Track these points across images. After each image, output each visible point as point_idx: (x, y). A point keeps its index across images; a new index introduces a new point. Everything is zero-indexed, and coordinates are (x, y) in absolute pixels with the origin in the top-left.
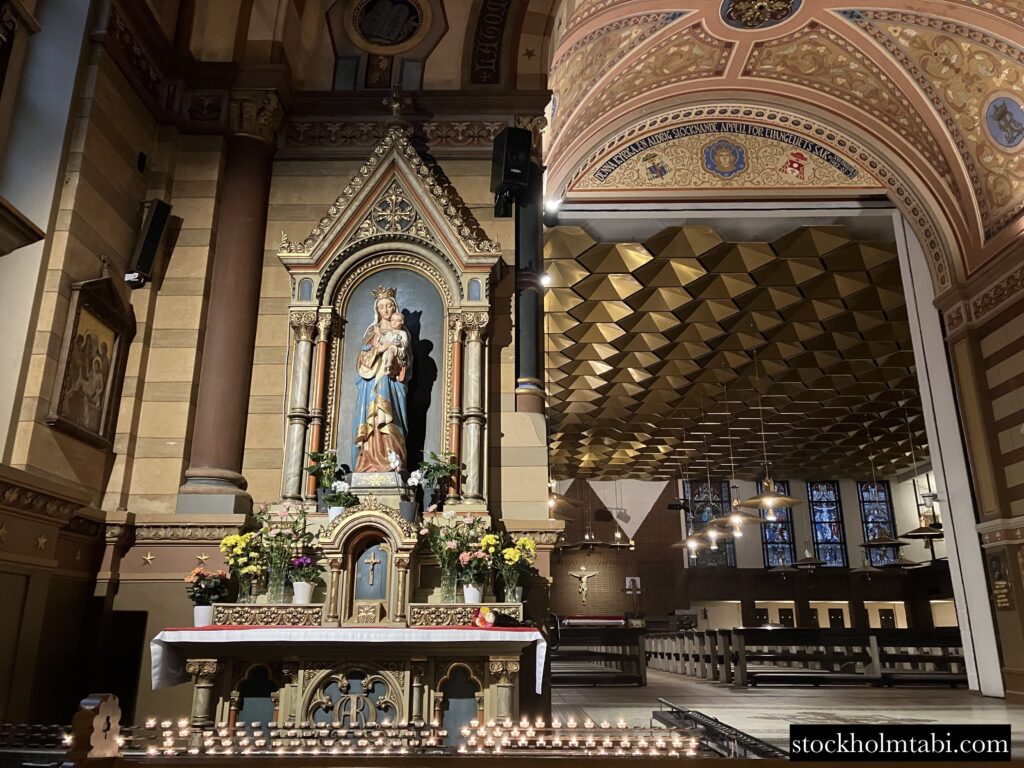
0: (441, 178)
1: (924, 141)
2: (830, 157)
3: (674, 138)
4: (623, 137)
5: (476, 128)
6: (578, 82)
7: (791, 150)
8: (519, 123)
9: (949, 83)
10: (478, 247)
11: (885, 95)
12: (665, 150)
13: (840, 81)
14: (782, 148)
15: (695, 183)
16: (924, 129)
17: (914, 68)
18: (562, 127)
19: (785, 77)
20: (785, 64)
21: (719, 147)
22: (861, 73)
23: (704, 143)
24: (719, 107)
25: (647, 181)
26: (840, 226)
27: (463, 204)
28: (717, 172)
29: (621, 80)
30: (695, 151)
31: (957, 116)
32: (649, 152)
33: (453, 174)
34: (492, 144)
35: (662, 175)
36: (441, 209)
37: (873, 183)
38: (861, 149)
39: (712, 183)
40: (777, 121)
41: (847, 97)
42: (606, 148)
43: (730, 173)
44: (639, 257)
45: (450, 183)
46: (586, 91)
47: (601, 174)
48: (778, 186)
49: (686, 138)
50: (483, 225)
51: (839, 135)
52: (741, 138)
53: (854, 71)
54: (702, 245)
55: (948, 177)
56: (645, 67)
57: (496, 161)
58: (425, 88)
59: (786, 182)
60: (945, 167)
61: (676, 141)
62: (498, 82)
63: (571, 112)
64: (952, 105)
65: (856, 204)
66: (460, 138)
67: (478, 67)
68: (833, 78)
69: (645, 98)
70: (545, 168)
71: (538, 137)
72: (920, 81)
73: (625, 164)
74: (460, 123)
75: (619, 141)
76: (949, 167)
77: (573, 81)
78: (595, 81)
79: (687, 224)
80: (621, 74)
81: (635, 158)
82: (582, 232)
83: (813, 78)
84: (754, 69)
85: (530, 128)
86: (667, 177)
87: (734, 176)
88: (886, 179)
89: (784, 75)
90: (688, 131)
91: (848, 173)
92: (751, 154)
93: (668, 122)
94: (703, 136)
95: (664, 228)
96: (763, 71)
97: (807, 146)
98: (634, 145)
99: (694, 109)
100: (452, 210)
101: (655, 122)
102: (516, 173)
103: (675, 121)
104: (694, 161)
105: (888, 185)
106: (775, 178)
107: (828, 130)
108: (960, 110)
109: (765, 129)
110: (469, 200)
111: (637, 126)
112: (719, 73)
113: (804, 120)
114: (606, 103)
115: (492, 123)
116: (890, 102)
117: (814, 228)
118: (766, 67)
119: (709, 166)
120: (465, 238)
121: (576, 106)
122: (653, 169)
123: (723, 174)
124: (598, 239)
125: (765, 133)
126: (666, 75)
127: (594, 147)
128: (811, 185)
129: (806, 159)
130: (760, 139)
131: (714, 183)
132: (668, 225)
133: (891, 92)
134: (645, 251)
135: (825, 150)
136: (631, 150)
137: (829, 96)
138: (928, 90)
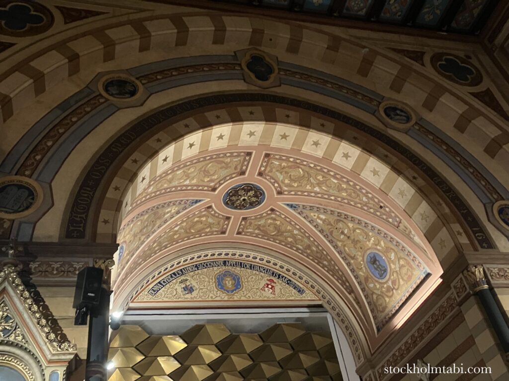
0: (38, 299)
1: (337, 274)
2: (289, 282)
3: (198, 269)
4: (167, 269)
5: (67, 265)
6: (138, 236)
7: (267, 277)
8: (96, 263)
9: (345, 243)
10: (60, 347)
11: (314, 249)
12: (193, 276)
13: (290, 240)
14: (261, 276)
15: (212, 297)
16: (337, 268)
17: (327, 235)
18: (127, 263)
19: (260, 236)
20: (259, 229)
21: (225, 275)
22: (301, 236)
23: (216, 273)
24: (224, 251)
25: (182, 296)
26: (299, 323)
27: (53, 316)
28: (225, 290)
29: (166, 236)
30: (211, 277)
31: (352, 261)
32: (183, 278)
33: (47, 296)
34: (76, 276)
35: (191, 292)
36: (35, 321)
37: (314, 297)
38: (305, 278)
39: (222, 297)
40: (258, 260)
41: (295, 249)
42: (156, 275)
43: (232, 291)
44: (178, 345)
45: (44, 302)
46: (143, 242)
47: (152, 292)
48: (261, 299)
49: (205, 270)
50: (66, 331)
51: (293, 269)
52: (237, 270)
53: (296, 235)
54: (218, 336)
55: (353, 295)
56: (180, 228)
57: (78, 287)
58: (34, 240)
59: (265, 297)
60: (350, 289)
61: (199, 271)
62: (84, 238)
63: (133, 254)
64: (348, 255)
65: (306, 310)
66: (55, 272)
67: (71, 228)
68: (286, 238)
69: (180, 246)
70: (112, 291)
71: (108, 273)
72: (331, 242)
73: (168, 285)
74: (56, 262)
75: (164, 271)
76: (352, 289)
77: (135, 236)
78: (149, 236)
79: (208, 323)
80: (165, 232)
81: (174, 281)
82: (140, 329)
83: (276, 237)
84: (243, 231)
85: (103, 267)
86: (194, 294)
87: (235, 293)
88: (320, 296)
89: (260, 235)
90: (207, 265)
91: (299, 291)
92: (243, 280)
93: (194, 260)
94: (215, 268)
95: (194, 325)
96: (248, 232)
97: (276, 275)
98: (174, 274)
99: (210, 252)
100: (44, 321)
101: (187, 260)
102: (91, 296)
103: (199, 259)
104: (211, 283)
105: (322, 299)
106: (258, 294)
107: (286, 266)
108: (353, 258)
109: (251, 265)
110: (56, 314)
111: (176, 262)
112: (224, 233)
113: (273, 260)
114: (156, 249)
115: (78, 263)
116: (317, 252)
117: (284, 324)
118: (249, 230)
119: (220, 287)
120: (51, 341)
121: (137, 250)
122: (185, 289)
123: (228, 292)
124: (150, 333)
125: (252, 267)
126: (193, 233)
127: (147, 276)
128: (279, 299)
129: (275, 283)
130: (249, 271)
131: (223, 297)
132: (196, 323)
133: (317, 247)
134: (181, 341)
135: (285, 278)
136: (172, 277)
137: (284, 247)
138: (336, 247)
